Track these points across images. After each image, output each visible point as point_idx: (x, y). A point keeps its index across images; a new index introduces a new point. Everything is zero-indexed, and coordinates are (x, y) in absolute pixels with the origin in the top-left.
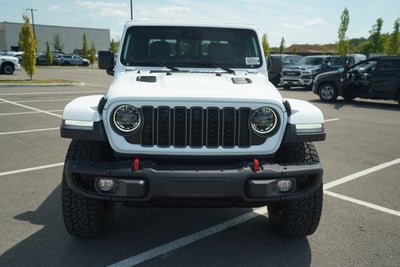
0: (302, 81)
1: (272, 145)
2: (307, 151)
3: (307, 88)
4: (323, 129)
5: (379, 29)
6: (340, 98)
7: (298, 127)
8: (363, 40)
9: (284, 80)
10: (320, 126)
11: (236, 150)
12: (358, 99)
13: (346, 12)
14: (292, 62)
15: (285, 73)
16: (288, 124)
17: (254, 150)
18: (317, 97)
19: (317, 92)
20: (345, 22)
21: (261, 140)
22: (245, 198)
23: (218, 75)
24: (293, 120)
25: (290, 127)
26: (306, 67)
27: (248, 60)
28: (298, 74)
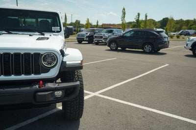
0: (103, 41)
1: (53, 73)
2: (76, 74)
3: (105, 44)
4: (81, 63)
5: (139, 18)
6: (119, 48)
7: (67, 63)
8: (134, 22)
9: (95, 40)
10: (80, 62)
11: (33, 76)
12: (127, 49)
13: (124, 9)
14: (99, 32)
15: (96, 37)
16: (62, 61)
17: (43, 76)
18: (109, 48)
19: (109, 46)
20: (124, 13)
21: (47, 70)
22: (35, 103)
23: (30, 35)
24: (65, 59)
25: (63, 63)
26: (105, 34)
27: (53, 29)
28: (102, 37)
